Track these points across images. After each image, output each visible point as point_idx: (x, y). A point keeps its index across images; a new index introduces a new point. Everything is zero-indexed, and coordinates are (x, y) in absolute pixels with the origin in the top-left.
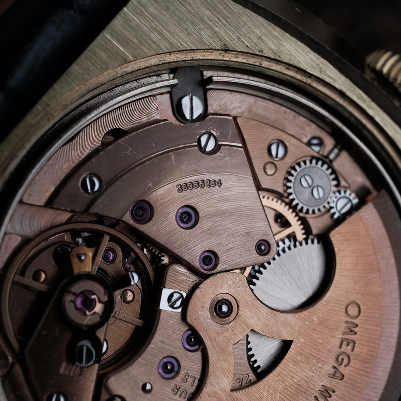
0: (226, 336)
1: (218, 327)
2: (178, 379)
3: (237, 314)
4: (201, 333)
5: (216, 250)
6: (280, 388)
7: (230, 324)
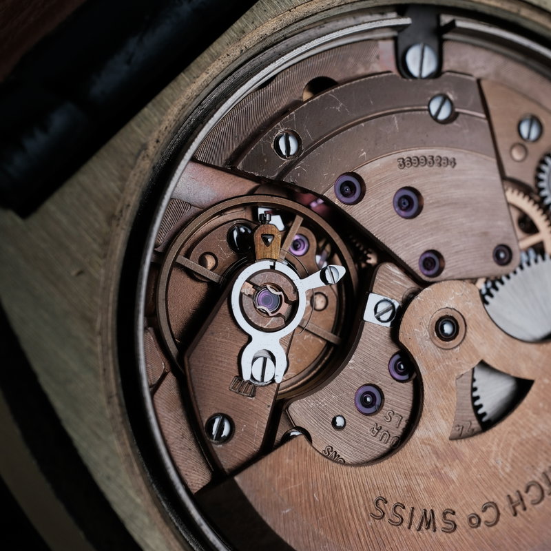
0: (447, 366)
1: (439, 353)
2: (380, 416)
3: (464, 338)
4: (416, 358)
5: (442, 250)
6: (515, 441)
7: (455, 350)
